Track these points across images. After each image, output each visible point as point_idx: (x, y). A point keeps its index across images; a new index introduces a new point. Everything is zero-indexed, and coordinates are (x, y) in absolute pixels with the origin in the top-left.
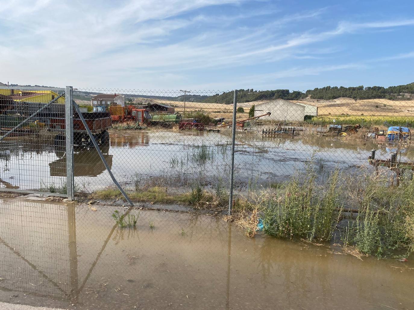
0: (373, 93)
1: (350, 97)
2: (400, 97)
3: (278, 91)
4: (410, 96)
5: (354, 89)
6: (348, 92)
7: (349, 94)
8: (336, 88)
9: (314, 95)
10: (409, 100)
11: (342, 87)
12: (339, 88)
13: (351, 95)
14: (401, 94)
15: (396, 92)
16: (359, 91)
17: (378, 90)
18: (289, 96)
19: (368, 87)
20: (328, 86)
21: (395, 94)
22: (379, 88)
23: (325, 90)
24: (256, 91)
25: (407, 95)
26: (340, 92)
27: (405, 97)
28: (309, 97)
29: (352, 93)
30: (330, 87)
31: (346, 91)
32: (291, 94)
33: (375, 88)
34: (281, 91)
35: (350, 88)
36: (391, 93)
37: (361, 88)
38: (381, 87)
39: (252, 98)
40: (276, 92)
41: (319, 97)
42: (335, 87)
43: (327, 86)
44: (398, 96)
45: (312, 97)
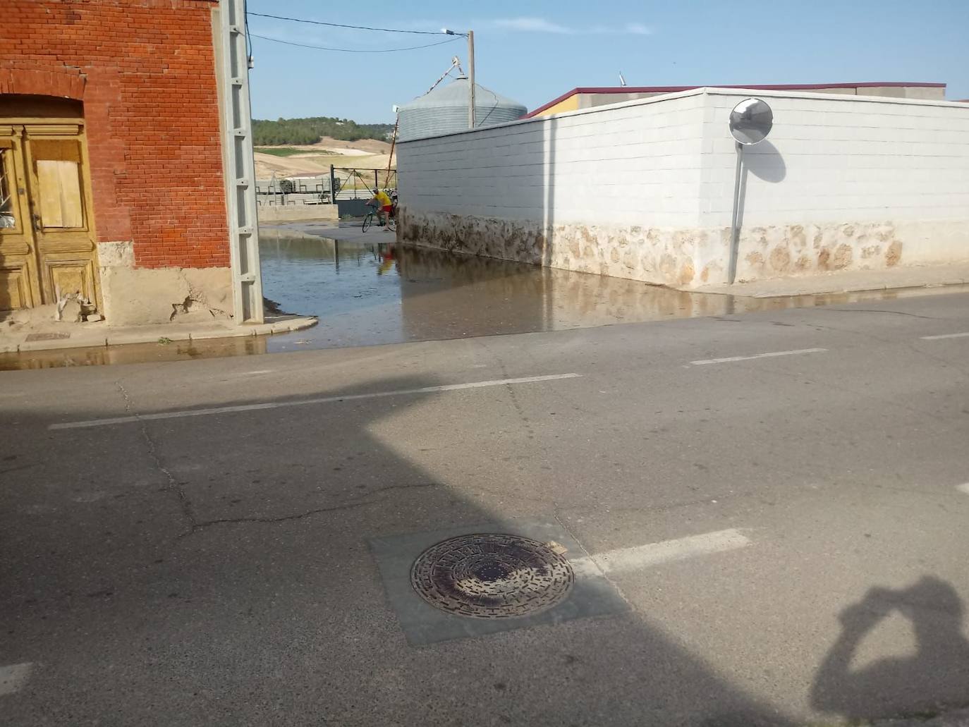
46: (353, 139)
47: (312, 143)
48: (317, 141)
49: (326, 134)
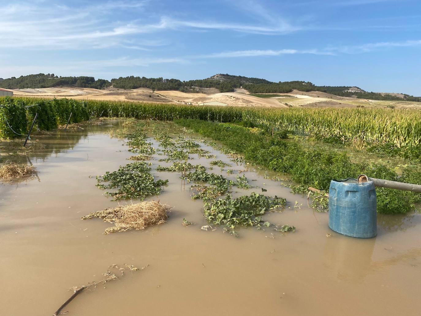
0: (169, 85)
1: (149, 87)
2: (192, 90)
3: (82, 78)
4: (199, 89)
5: (154, 80)
6: (148, 83)
7: (149, 84)
8: (139, 78)
9: (117, 84)
10: (198, 93)
11: (144, 78)
12: (141, 78)
14: (192, 87)
15: (188, 86)
16: (158, 82)
17: (175, 82)
18: (93, 84)
19: (166, 79)
20: (132, 76)
21: (188, 88)
22: (176, 81)
23: (128, 79)
24: (57, 77)
25: (197, 88)
26: (141, 83)
27: (195, 90)
28: (112, 86)
29: (152, 84)
30: (133, 76)
31: (147, 81)
32: (95, 82)
33: (172, 81)
34: (84, 78)
35: (151, 79)
36: (185, 85)
37: (160, 80)
38: (178, 80)
39: (50, 84)
40: (79, 79)
44: (190, 89)
45: (115, 86)
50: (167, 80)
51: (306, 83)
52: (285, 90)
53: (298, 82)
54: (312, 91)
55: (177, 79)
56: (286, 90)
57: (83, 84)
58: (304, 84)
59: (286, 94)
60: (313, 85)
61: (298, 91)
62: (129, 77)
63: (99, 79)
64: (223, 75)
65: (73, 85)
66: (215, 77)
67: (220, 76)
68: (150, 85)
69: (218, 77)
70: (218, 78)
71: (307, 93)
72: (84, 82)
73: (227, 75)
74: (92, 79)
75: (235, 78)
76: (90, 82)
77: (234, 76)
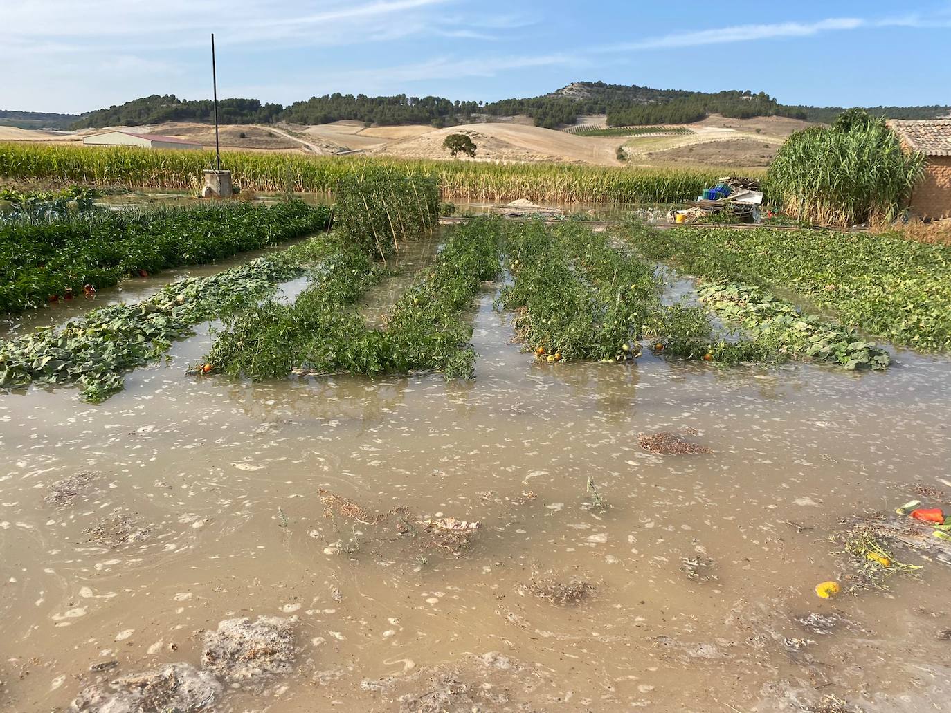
5: (381, 101)
6: (364, 108)
8: (351, 97)
11: (360, 96)
12: (355, 97)
13: (366, 115)
16: (387, 106)
18: (251, 113)
20: (337, 93)
22: (438, 101)
24: (179, 102)
29: (372, 110)
30: (339, 94)
31: (363, 105)
32: (259, 111)
33: (430, 100)
35: (376, 100)
37: (400, 99)
41: (299, 118)
42: (349, 95)
43: (333, 93)
46: (745, 116)
47: (689, 121)
48: (698, 118)
49: (716, 112)
50: (414, 100)
51: (754, 95)
52: (684, 117)
53: (732, 93)
54: (761, 118)
55: (441, 98)
56: (687, 115)
57: (225, 116)
58: (745, 98)
59: (685, 126)
60: (771, 99)
61: (720, 118)
62: (328, 95)
63: (267, 104)
64: (589, 84)
65: (206, 118)
66: (565, 90)
67: (577, 88)
68: (366, 113)
69: (571, 89)
70: (571, 92)
71: (744, 121)
72: (228, 113)
73: (600, 84)
74: (254, 104)
75: (618, 91)
76: (245, 112)
77: (619, 88)
